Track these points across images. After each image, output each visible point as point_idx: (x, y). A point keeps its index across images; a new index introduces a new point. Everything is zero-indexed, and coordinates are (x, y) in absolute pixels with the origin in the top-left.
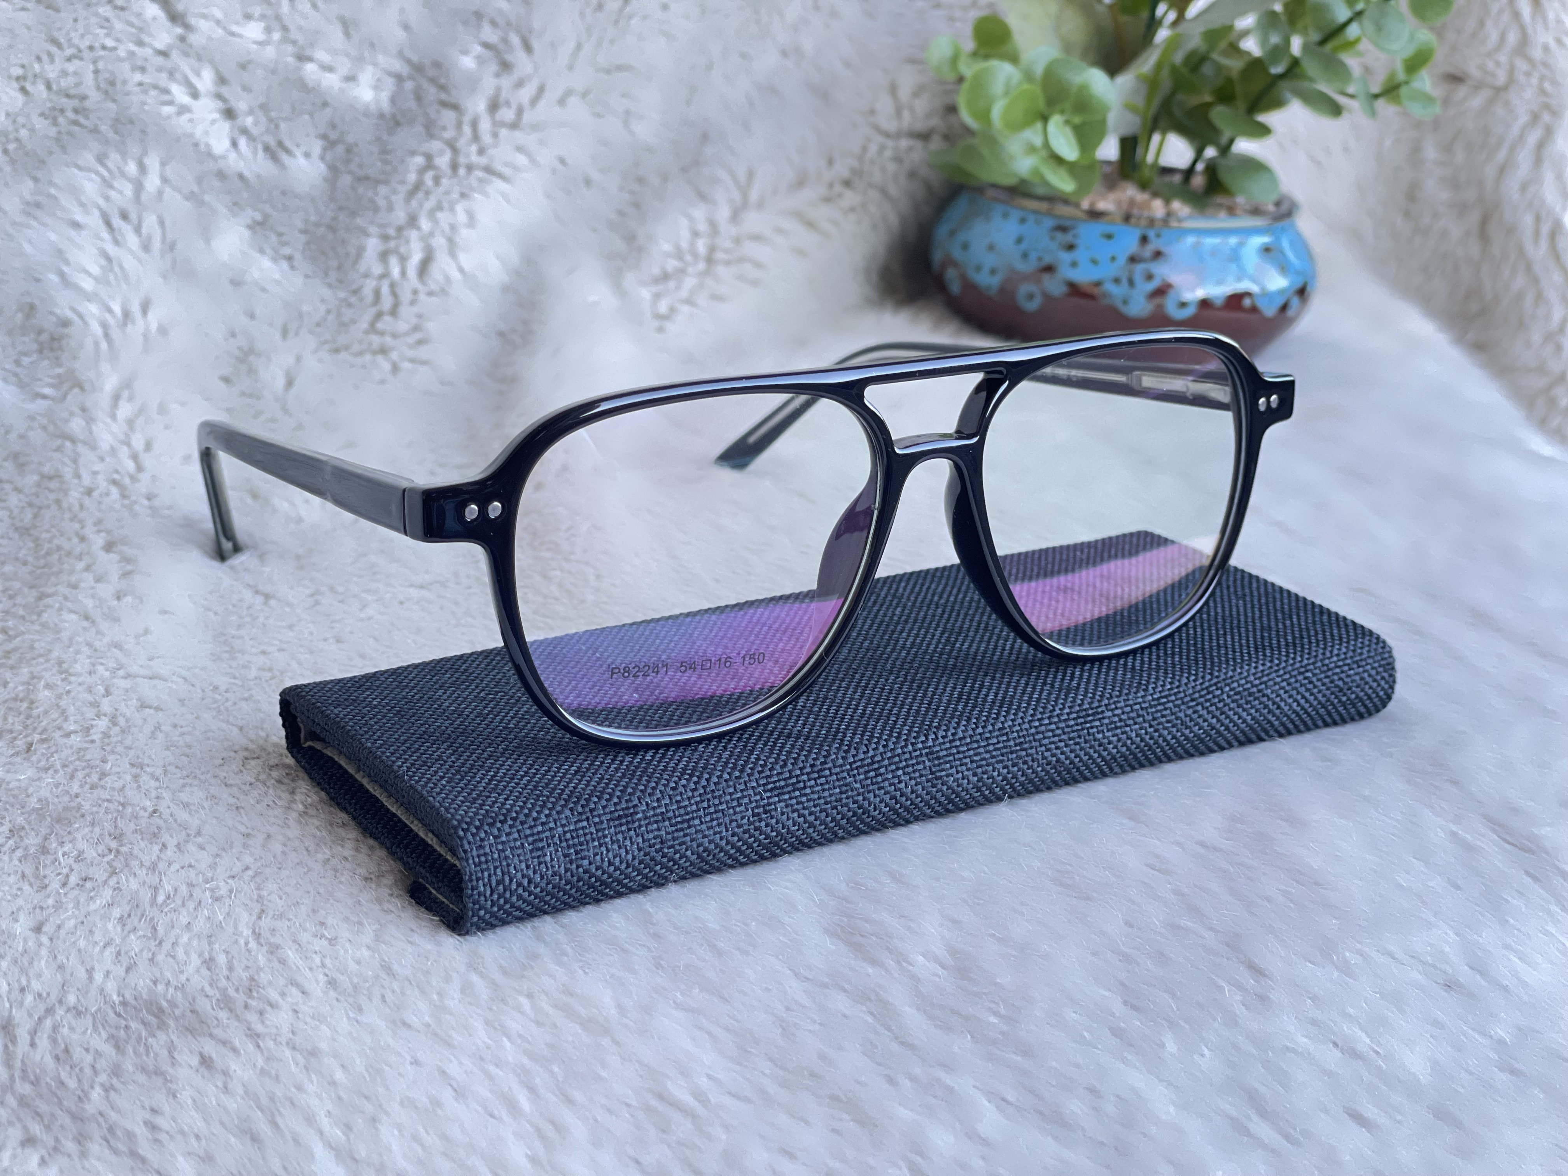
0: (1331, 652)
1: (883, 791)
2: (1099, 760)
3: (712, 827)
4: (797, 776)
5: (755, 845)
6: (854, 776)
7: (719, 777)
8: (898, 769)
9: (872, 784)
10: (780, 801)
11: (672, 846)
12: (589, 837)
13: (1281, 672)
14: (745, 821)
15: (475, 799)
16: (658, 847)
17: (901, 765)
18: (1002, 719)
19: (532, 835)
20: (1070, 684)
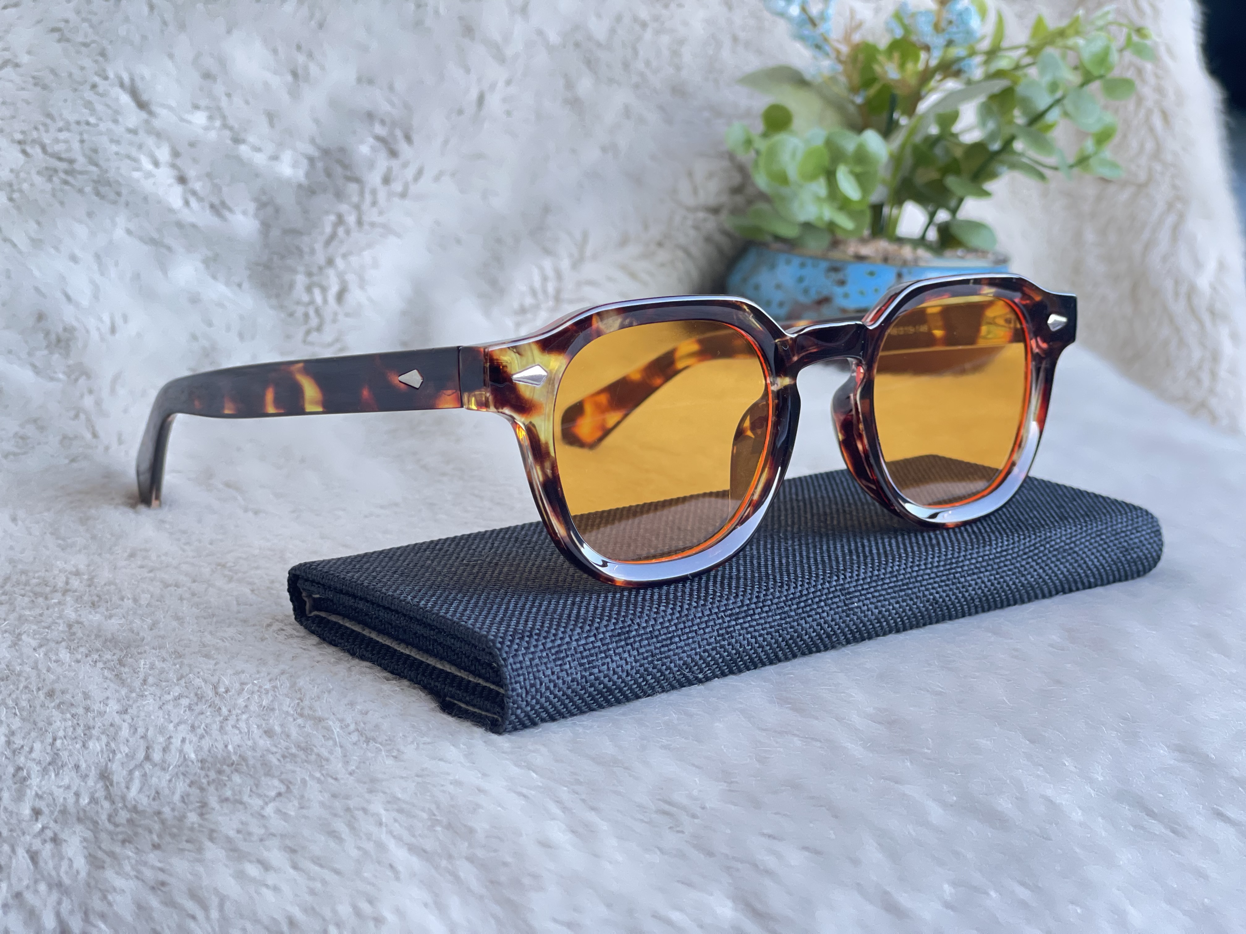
3: (688, 644)
8: (821, 601)
10: (737, 624)
11: (660, 659)
14: (713, 640)
16: (649, 659)
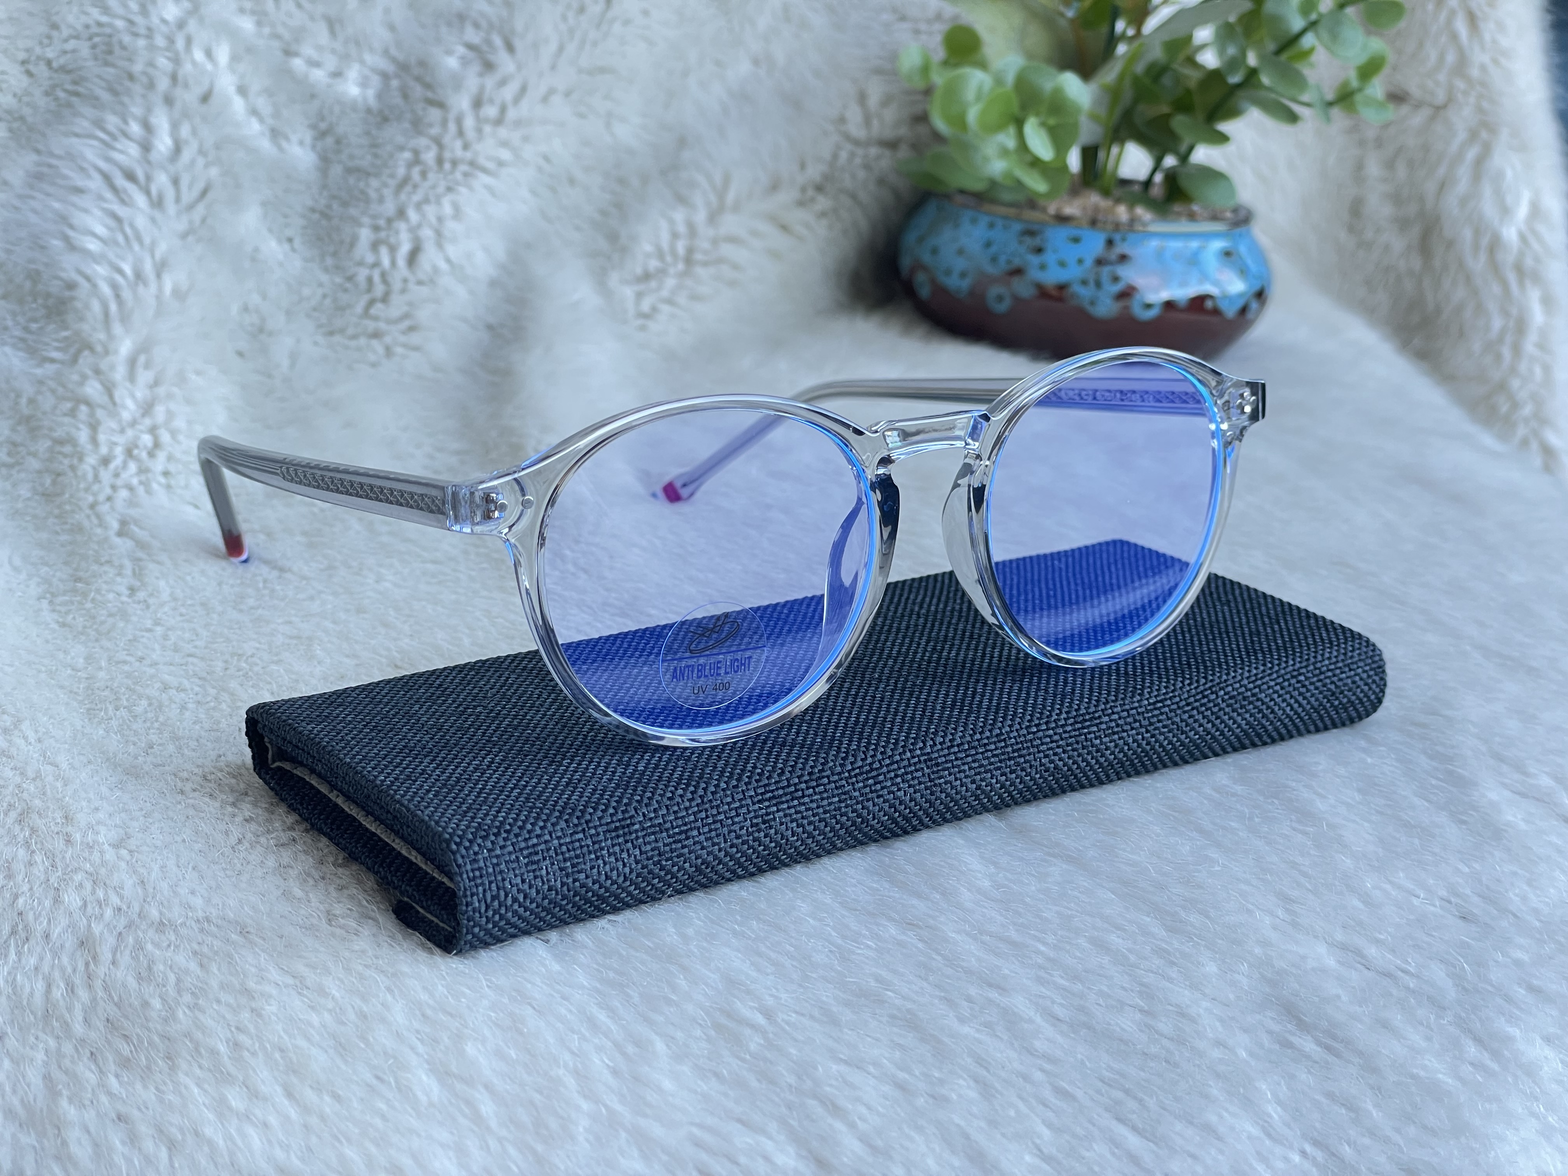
0: (1322, 655)
1: (881, 800)
2: (1097, 766)
3: (710, 838)
4: (795, 785)
5: (754, 856)
6: (853, 784)
7: (716, 786)
8: (896, 776)
9: (872, 792)
10: (778, 811)
11: (671, 859)
12: (585, 849)
13: (1275, 676)
14: (744, 831)
15: (465, 812)
16: (655, 859)
17: (899, 773)
18: (999, 725)
20: (1064, 687)
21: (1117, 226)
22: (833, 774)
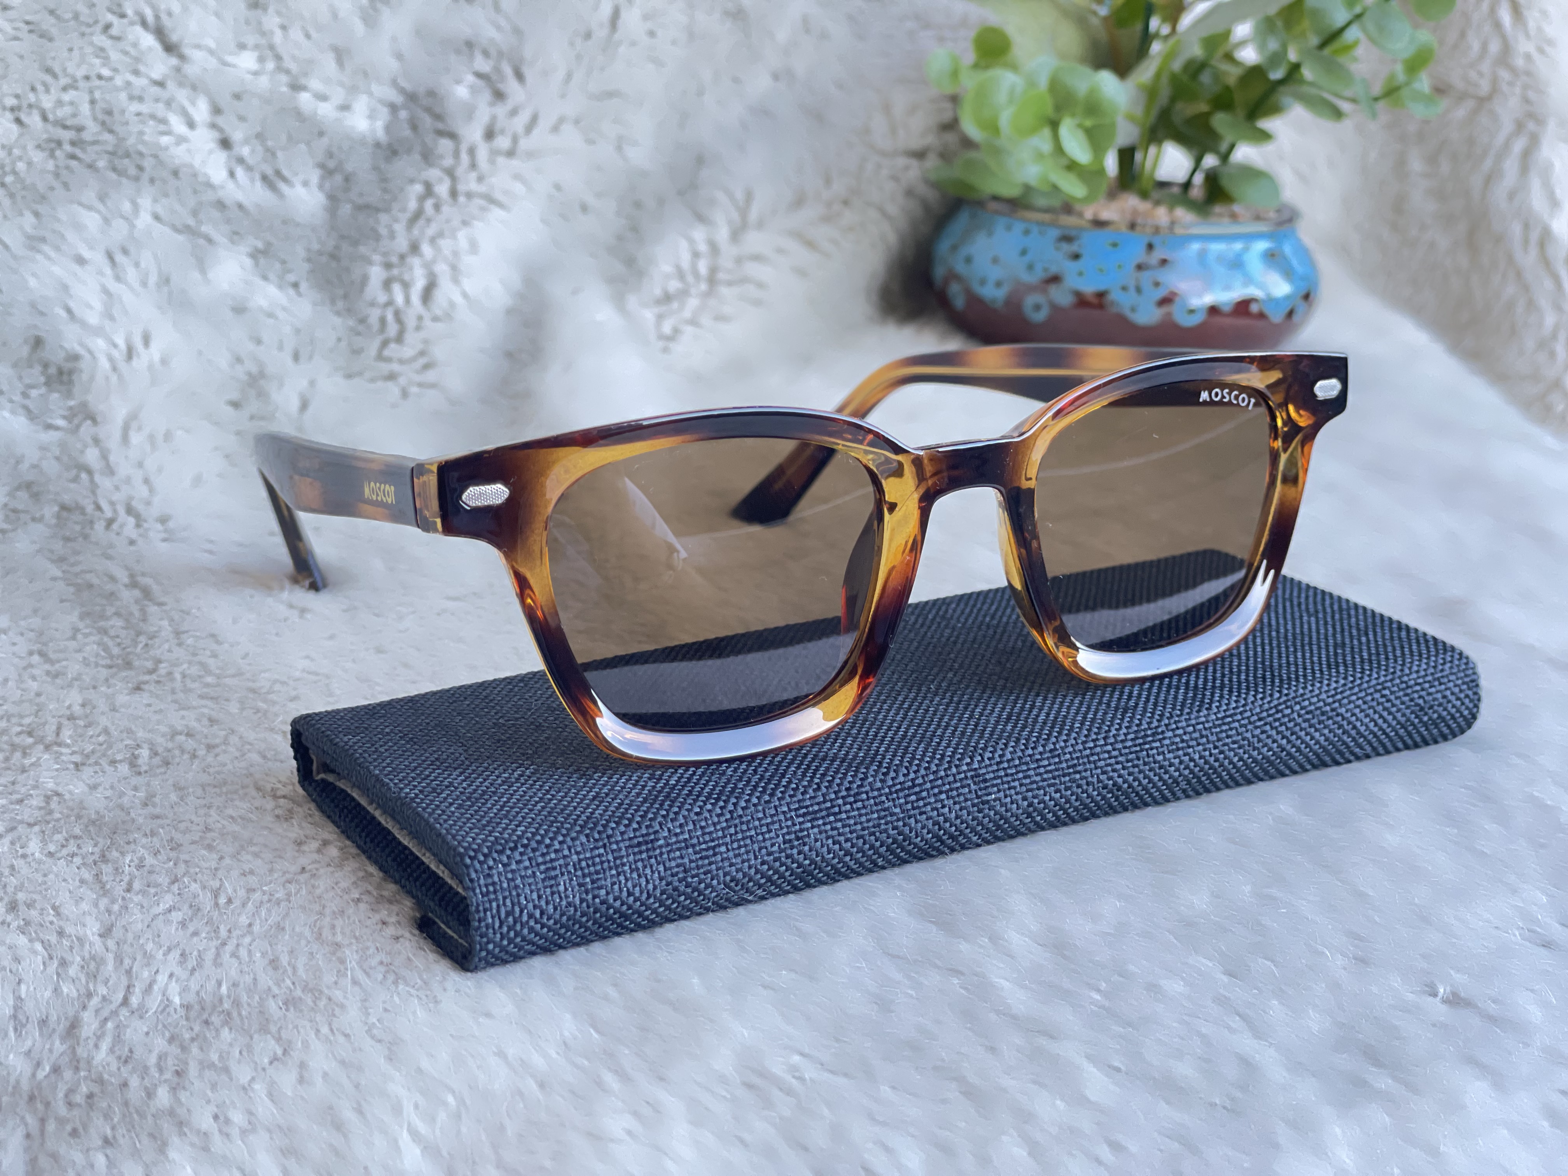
0: (1410, 668)
1: (924, 816)
2: (1160, 784)
3: (739, 855)
4: (831, 800)
5: (787, 874)
6: (893, 800)
7: (747, 801)
9: (914, 808)
11: (697, 875)
12: (606, 865)
14: (776, 848)
15: (484, 826)
16: (681, 875)
17: (944, 789)
18: (1054, 740)
19: (545, 863)
20: (1127, 703)
21: (1157, 230)
22: (872, 790)
